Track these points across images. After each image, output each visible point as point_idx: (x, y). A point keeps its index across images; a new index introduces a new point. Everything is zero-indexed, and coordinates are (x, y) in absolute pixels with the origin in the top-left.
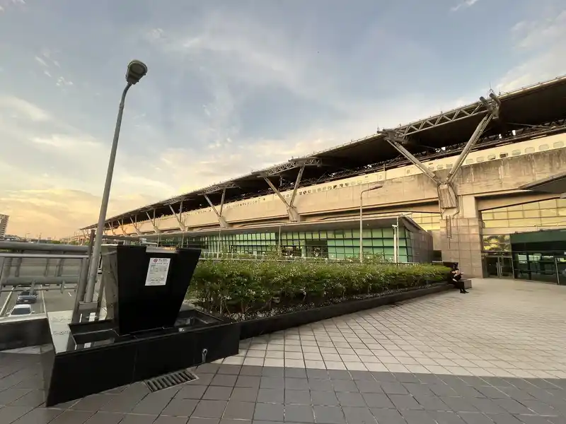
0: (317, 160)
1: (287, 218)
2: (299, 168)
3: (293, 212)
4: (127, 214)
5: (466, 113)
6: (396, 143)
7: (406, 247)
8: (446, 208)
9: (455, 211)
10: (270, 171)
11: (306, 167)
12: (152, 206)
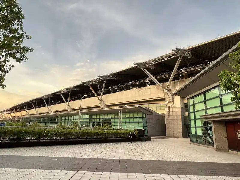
0: (114, 76)
1: (99, 107)
2: (103, 81)
3: (102, 103)
4: (22, 104)
5: (172, 56)
6: (144, 69)
7: (143, 122)
8: (168, 102)
9: (172, 103)
10: (91, 82)
11: (107, 80)
12: (35, 99)
